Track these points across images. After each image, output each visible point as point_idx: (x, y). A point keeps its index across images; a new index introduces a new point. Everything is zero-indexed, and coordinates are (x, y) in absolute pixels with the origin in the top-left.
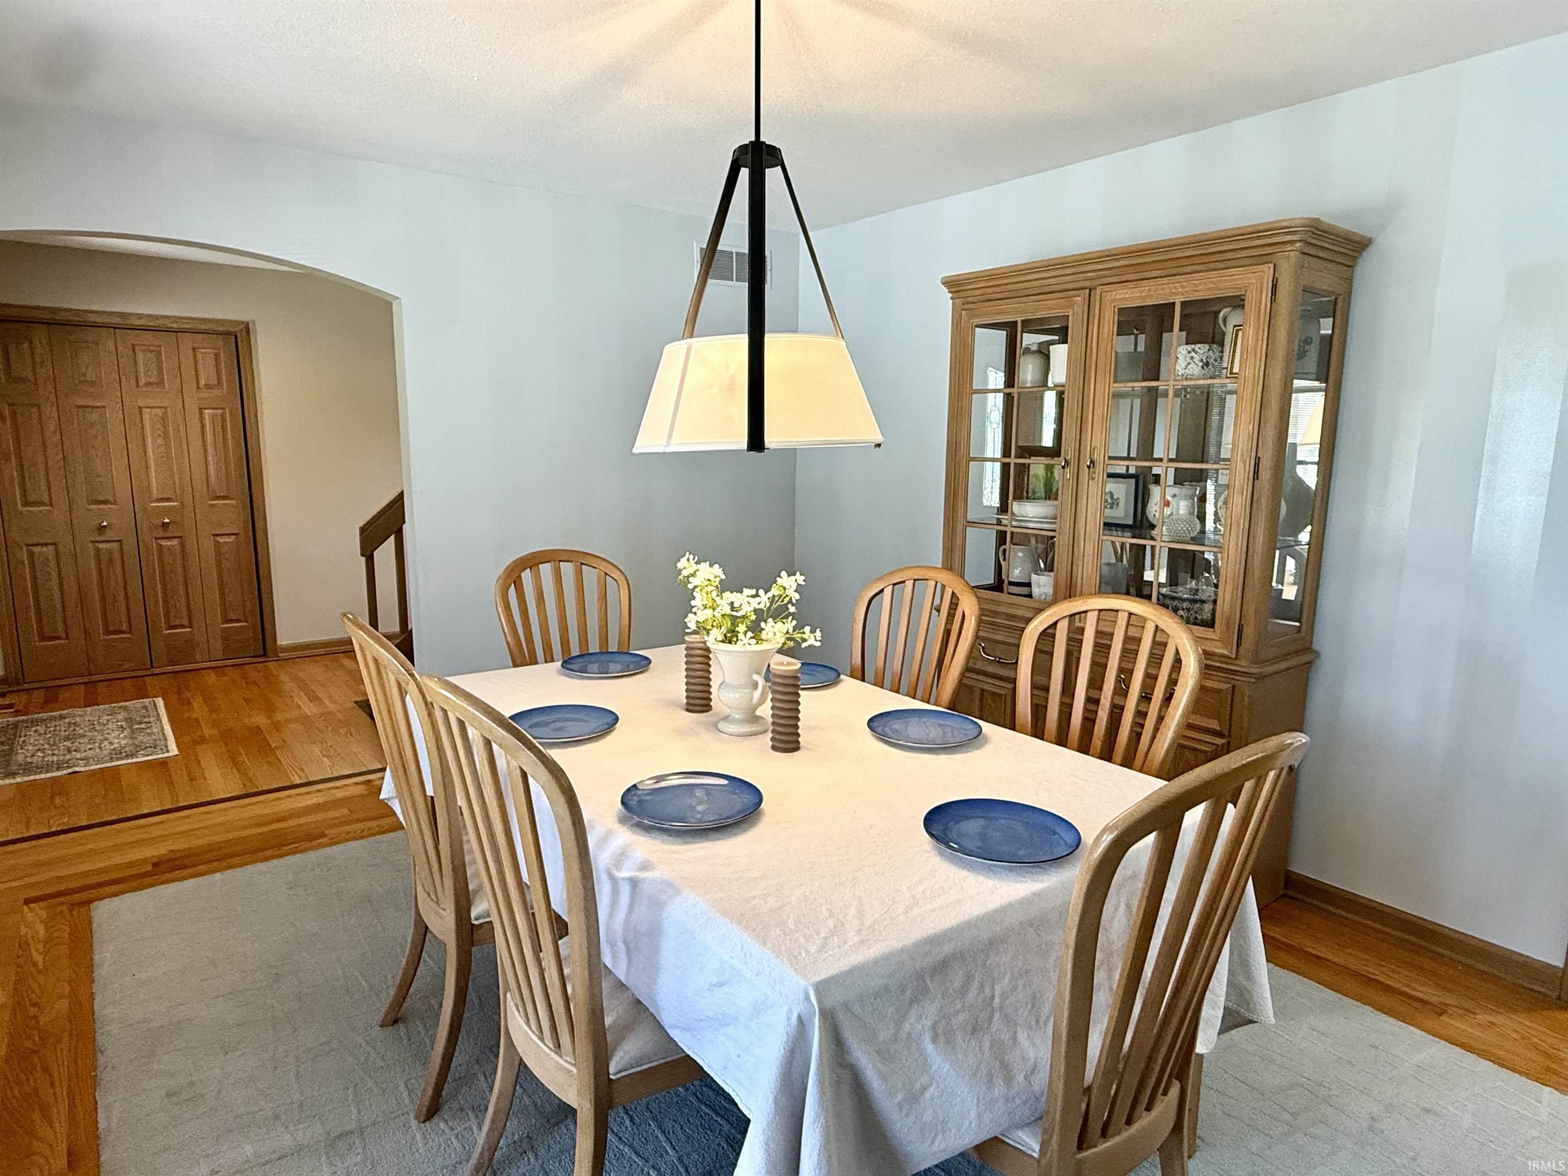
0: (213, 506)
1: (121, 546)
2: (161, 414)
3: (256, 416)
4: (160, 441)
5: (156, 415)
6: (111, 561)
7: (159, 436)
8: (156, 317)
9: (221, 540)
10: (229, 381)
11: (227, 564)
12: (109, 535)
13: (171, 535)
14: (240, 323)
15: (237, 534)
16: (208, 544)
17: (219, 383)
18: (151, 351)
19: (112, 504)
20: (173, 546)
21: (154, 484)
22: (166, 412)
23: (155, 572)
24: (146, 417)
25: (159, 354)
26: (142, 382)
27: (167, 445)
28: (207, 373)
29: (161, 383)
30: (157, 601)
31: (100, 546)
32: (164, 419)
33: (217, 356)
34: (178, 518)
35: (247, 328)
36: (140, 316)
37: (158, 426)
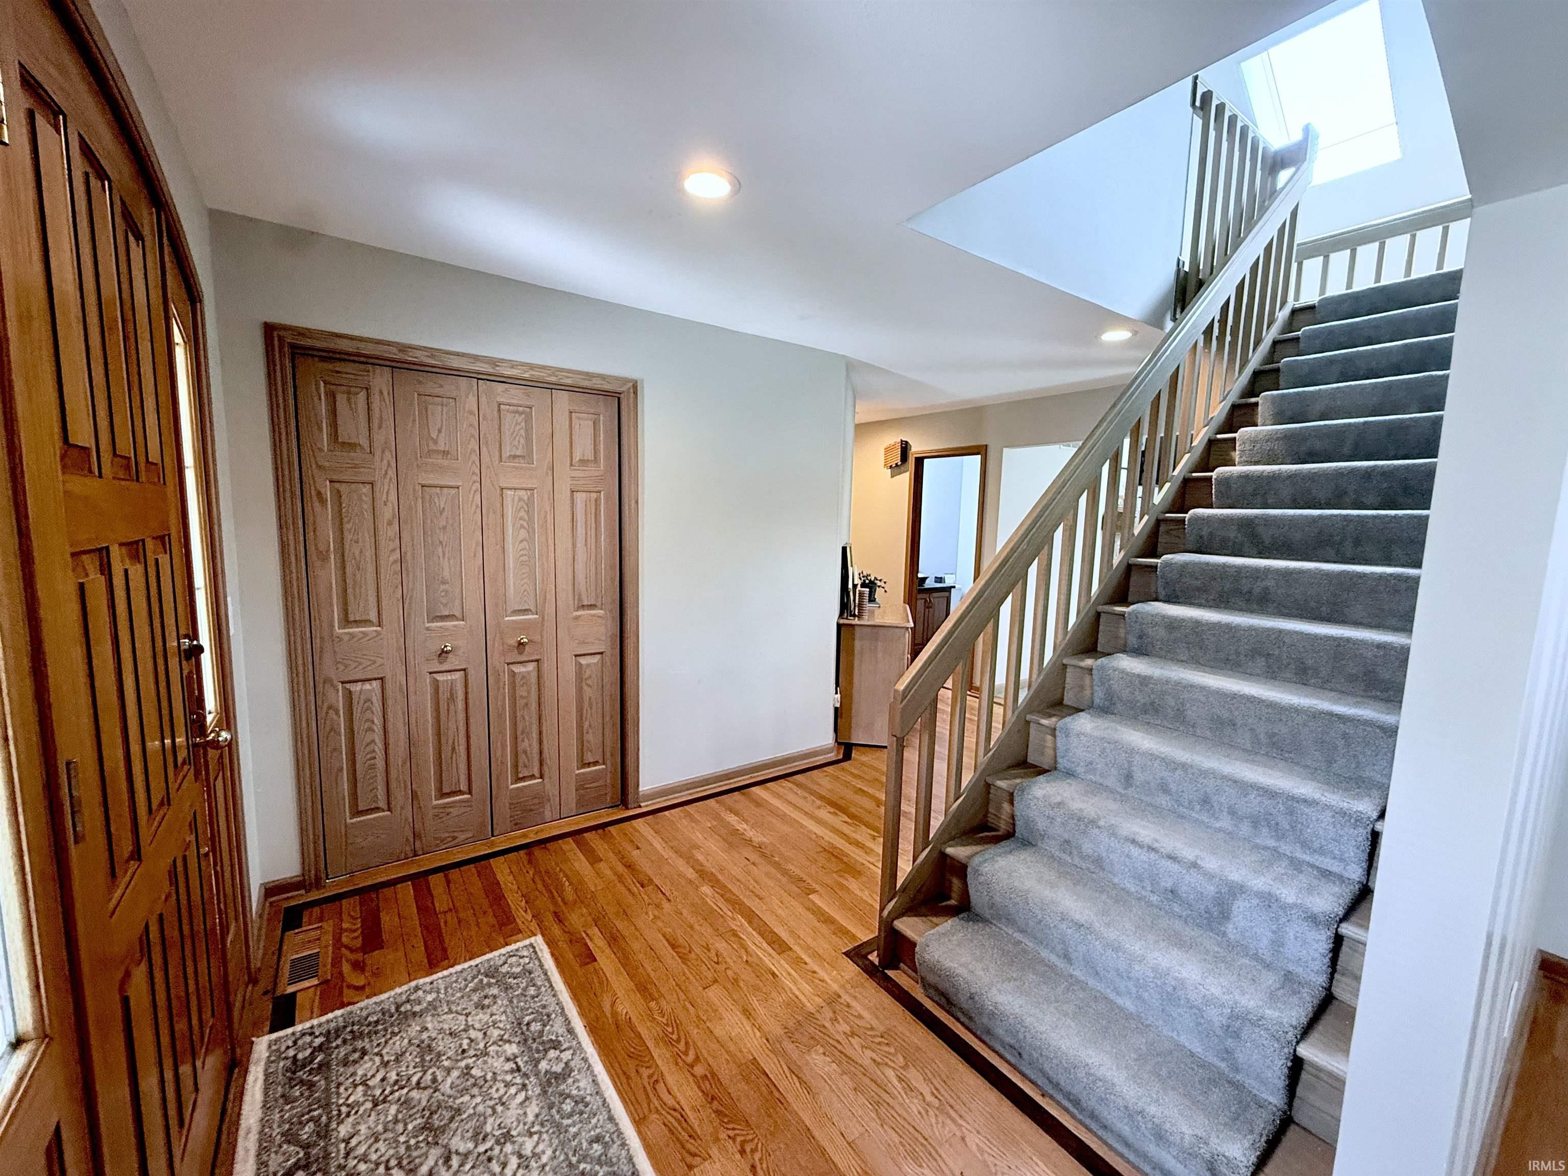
0: (577, 618)
1: (466, 676)
2: (526, 498)
3: (637, 502)
4: (523, 533)
5: (520, 499)
6: (452, 698)
7: (522, 527)
8: (532, 367)
9: (583, 661)
10: (607, 458)
11: (588, 692)
12: (452, 662)
13: (526, 659)
14: (625, 381)
15: (601, 653)
16: (569, 669)
17: (596, 459)
18: (521, 413)
19: (458, 619)
20: (528, 673)
21: (511, 591)
22: (533, 495)
23: (504, 708)
24: (508, 502)
25: (528, 419)
26: (506, 453)
27: (531, 540)
28: (584, 448)
29: (527, 457)
30: (504, 746)
31: (440, 677)
32: (530, 503)
33: (595, 423)
34: (537, 638)
35: (635, 387)
36: (513, 364)
37: (523, 514)
